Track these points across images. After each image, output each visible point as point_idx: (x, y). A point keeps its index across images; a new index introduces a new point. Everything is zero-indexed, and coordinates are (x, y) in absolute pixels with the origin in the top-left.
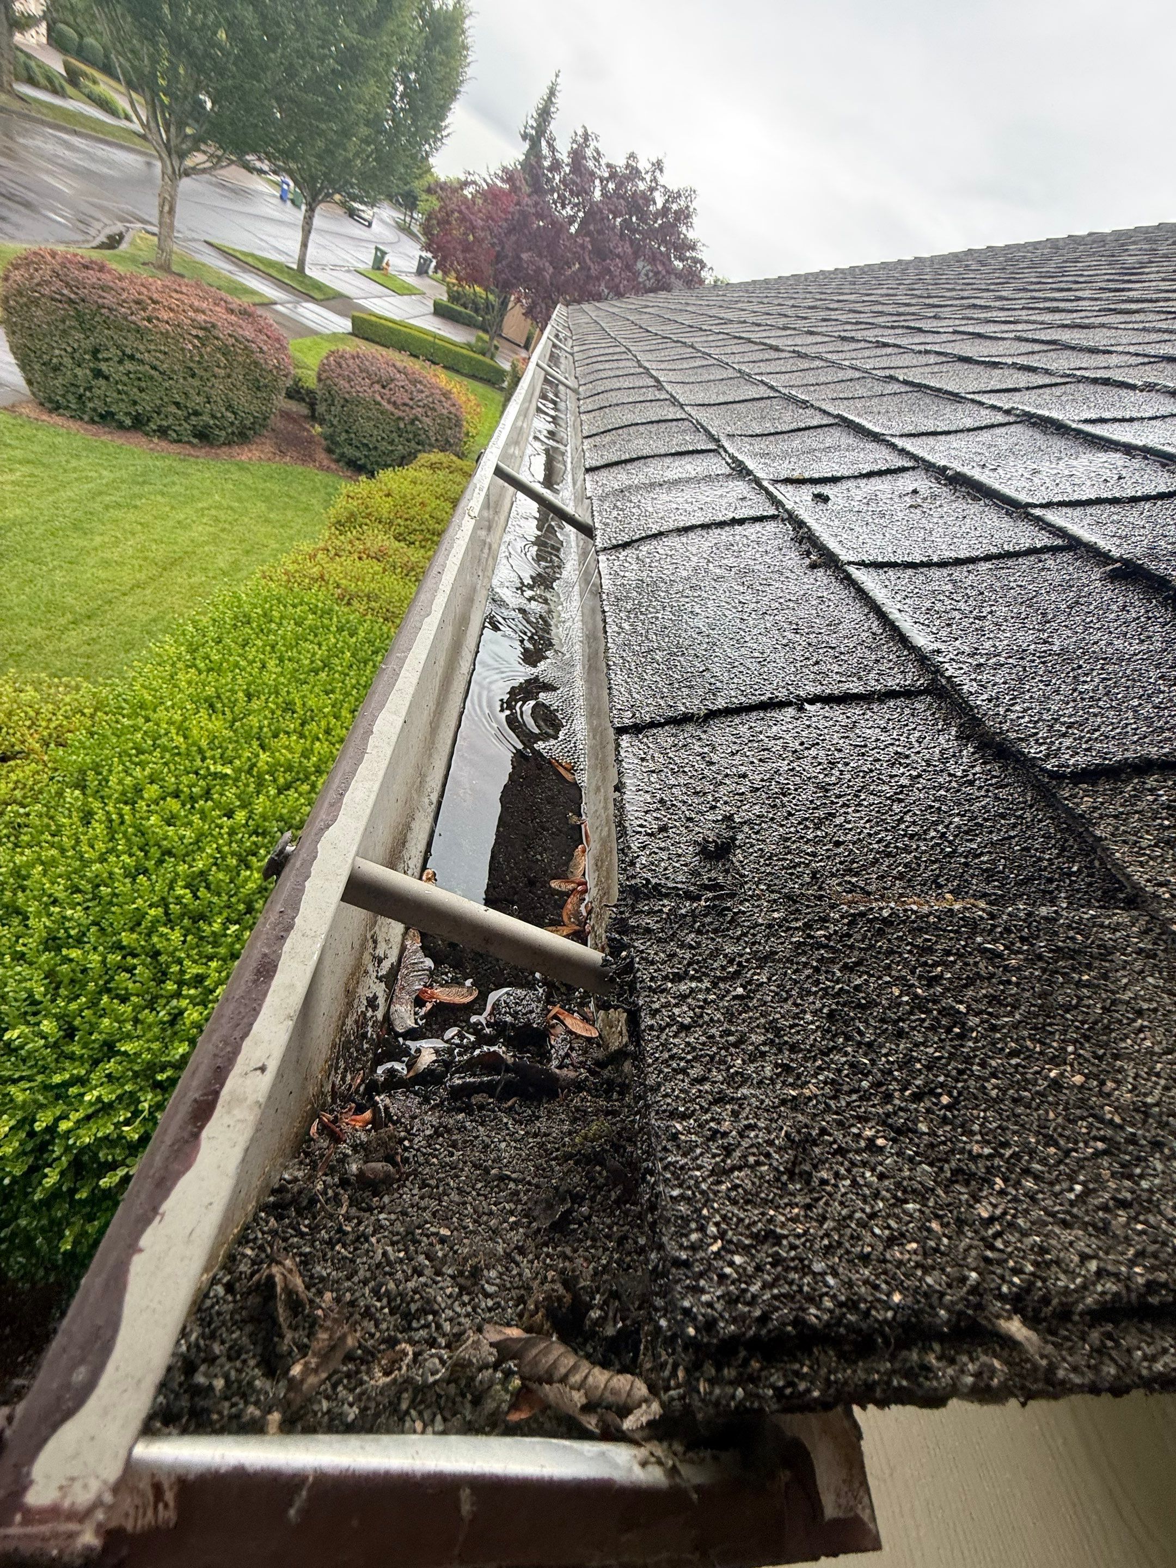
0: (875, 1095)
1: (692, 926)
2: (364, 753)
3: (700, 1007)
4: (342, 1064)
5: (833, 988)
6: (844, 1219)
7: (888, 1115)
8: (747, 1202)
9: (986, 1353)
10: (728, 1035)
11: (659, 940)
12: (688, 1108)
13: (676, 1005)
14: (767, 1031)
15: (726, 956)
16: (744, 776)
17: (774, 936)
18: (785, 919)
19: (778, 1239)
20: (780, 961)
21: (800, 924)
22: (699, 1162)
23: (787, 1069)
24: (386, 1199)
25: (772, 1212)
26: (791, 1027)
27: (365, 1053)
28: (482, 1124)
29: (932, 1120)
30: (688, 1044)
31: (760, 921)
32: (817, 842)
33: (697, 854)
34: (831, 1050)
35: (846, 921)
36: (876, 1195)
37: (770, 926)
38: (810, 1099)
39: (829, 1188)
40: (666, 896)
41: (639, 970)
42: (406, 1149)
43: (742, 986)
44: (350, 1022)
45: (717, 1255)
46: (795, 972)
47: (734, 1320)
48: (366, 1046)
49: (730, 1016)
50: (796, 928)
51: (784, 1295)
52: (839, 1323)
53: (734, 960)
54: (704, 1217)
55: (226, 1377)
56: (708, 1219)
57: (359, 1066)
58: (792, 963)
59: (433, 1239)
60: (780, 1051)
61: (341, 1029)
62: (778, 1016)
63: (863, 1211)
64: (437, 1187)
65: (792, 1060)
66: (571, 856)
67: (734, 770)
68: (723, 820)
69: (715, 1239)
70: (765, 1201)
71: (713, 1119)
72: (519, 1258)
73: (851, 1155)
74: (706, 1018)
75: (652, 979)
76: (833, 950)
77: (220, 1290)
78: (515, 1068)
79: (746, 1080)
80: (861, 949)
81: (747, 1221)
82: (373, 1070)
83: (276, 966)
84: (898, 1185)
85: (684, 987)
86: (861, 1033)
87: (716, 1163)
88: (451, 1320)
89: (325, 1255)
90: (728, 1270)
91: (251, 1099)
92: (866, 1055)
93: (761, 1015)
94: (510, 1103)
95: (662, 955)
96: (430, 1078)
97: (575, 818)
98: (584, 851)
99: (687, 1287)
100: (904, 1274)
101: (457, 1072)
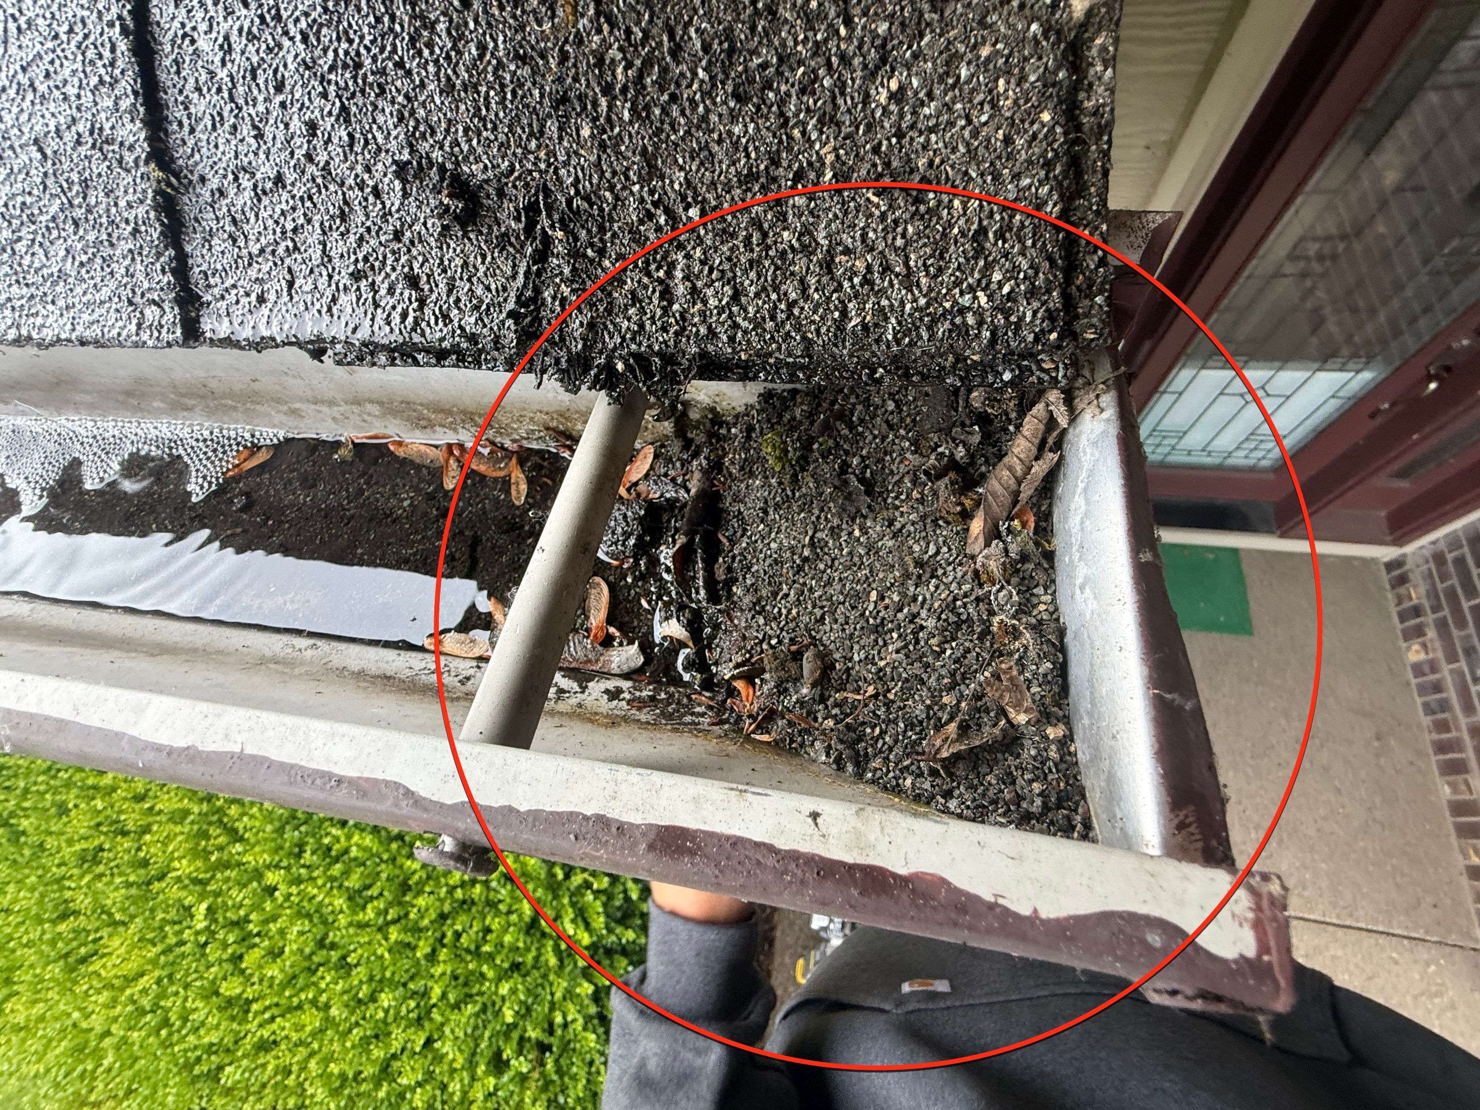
0: (840, 74)
1: (592, 261)
2: (241, 756)
3: (711, 271)
4: (688, 719)
5: (702, 81)
6: (969, 151)
7: (865, 66)
8: (942, 257)
9: (1089, 48)
10: (750, 243)
11: (609, 311)
12: (836, 308)
13: (705, 302)
14: (749, 190)
15: (641, 222)
16: (312, 127)
17: (617, 145)
18: (595, 119)
19: (982, 231)
20: (656, 147)
21: (603, 102)
22: (896, 304)
23: (799, 176)
24: (837, 656)
25: (956, 231)
26: (748, 156)
27: (671, 696)
28: (749, 568)
29: (876, 14)
30: (757, 295)
31: (593, 158)
32: (458, 37)
33: (466, 235)
34: (781, 114)
35: (606, 28)
36: (949, 108)
37: (603, 146)
38: (838, 157)
39: (937, 161)
40: (537, 291)
41: (650, 347)
42: (780, 642)
43: (686, 209)
44: (643, 716)
45: (990, 298)
46: (675, 131)
47: (1049, 292)
48: (663, 696)
49: (727, 234)
50: (610, 107)
51: (1034, 235)
52: (1060, 184)
53: (648, 211)
54: (952, 307)
55: (1031, 782)
56: (956, 302)
57: (685, 701)
58: (659, 131)
59: (881, 607)
60: (775, 180)
61: (654, 725)
62: (732, 170)
63: (963, 128)
64: (822, 607)
65: (790, 166)
66: (405, 463)
67: (298, 141)
68: (404, 181)
69: (975, 298)
70: (944, 235)
71: (851, 279)
72: (898, 525)
73: (904, 125)
74: (726, 266)
75: (664, 329)
76: (648, 63)
77: (953, 804)
78: (691, 534)
79: (807, 231)
80: (651, 21)
81: (961, 260)
82: (687, 685)
83: (667, 828)
84: (941, 80)
85: (681, 290)
86: (764, 66)
87: (900, 283)
88: (960, 585)
89: (900, 708)
90: (1006, 289)
91: (854, 822)
92: (793, 70)
93: (728, 192)
94: (724, 540)
95: (632, 311)
96: (694, 625)
97: (342, 452)
98: (400, 444)
99: (1015, 334)
100: (1026, 103)
101: (689, 596)
